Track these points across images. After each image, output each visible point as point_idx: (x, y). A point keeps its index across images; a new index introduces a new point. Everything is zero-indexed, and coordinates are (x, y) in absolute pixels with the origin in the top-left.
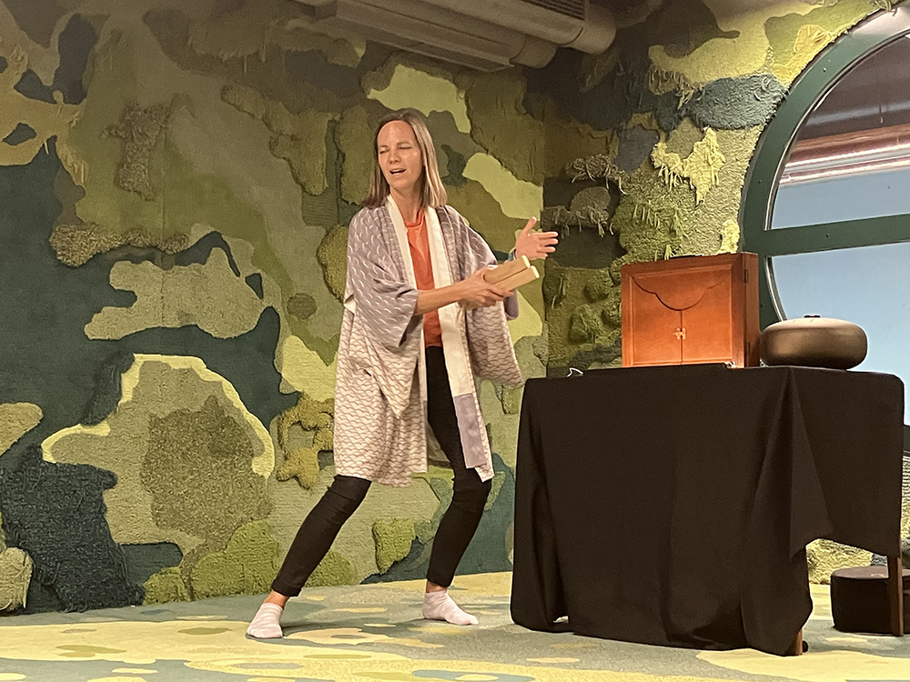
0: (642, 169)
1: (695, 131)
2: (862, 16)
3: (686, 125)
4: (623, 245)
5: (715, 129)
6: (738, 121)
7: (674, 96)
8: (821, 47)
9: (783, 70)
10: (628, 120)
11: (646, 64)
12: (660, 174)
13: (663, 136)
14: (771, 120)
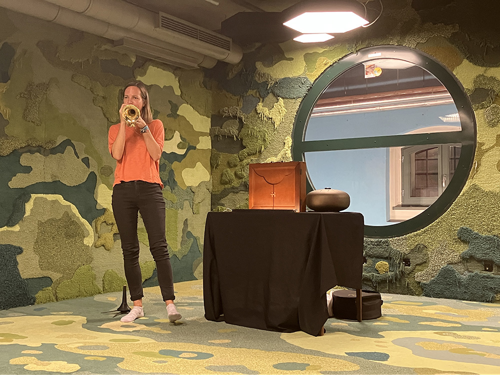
0: (253, 113)
1: (274, 99)
2: (344, 55)
3: (271, 95)
4: (244, 144)
5: (283, 98)
6: (292, 96)
7: (266, 83)
8: (327, 67)
9: (311, 76)
10: (247, 92)
11: (255, 69)
12: (260, 116)
13: (261, 100)
14: (306, 96)
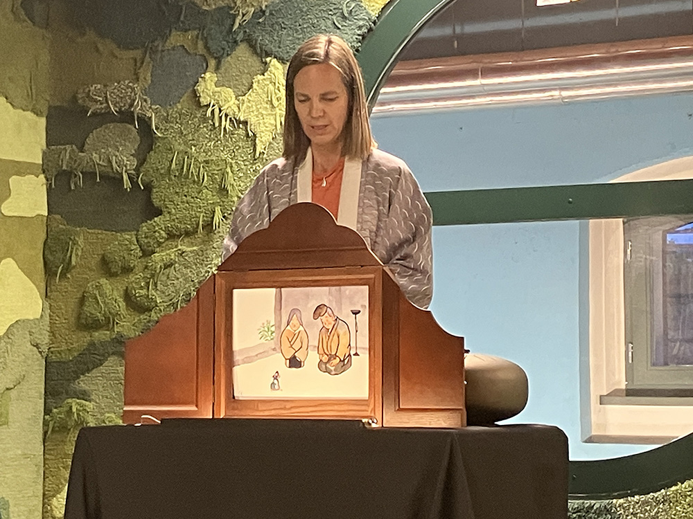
0: (183, 105)
1: (254, 62)
3: (242, 51)
4: (156, 202)
5: (282, 60)
7: (227, 13)
10: (165, 38)
12: (208, 114)
13: (212, 63)
